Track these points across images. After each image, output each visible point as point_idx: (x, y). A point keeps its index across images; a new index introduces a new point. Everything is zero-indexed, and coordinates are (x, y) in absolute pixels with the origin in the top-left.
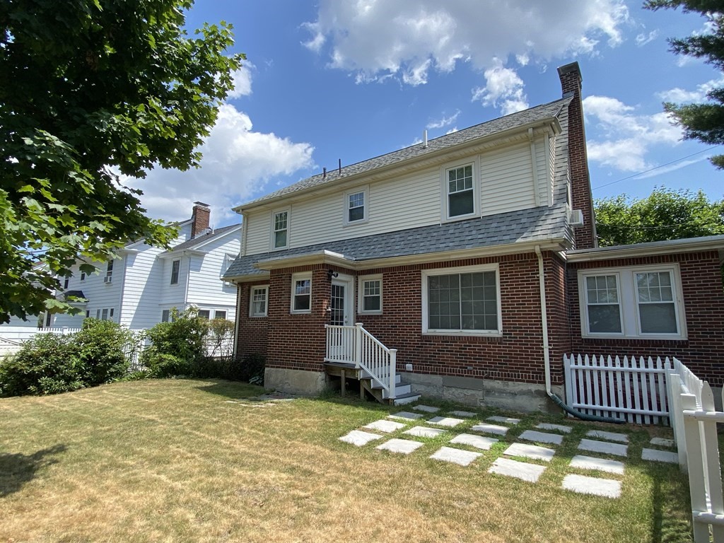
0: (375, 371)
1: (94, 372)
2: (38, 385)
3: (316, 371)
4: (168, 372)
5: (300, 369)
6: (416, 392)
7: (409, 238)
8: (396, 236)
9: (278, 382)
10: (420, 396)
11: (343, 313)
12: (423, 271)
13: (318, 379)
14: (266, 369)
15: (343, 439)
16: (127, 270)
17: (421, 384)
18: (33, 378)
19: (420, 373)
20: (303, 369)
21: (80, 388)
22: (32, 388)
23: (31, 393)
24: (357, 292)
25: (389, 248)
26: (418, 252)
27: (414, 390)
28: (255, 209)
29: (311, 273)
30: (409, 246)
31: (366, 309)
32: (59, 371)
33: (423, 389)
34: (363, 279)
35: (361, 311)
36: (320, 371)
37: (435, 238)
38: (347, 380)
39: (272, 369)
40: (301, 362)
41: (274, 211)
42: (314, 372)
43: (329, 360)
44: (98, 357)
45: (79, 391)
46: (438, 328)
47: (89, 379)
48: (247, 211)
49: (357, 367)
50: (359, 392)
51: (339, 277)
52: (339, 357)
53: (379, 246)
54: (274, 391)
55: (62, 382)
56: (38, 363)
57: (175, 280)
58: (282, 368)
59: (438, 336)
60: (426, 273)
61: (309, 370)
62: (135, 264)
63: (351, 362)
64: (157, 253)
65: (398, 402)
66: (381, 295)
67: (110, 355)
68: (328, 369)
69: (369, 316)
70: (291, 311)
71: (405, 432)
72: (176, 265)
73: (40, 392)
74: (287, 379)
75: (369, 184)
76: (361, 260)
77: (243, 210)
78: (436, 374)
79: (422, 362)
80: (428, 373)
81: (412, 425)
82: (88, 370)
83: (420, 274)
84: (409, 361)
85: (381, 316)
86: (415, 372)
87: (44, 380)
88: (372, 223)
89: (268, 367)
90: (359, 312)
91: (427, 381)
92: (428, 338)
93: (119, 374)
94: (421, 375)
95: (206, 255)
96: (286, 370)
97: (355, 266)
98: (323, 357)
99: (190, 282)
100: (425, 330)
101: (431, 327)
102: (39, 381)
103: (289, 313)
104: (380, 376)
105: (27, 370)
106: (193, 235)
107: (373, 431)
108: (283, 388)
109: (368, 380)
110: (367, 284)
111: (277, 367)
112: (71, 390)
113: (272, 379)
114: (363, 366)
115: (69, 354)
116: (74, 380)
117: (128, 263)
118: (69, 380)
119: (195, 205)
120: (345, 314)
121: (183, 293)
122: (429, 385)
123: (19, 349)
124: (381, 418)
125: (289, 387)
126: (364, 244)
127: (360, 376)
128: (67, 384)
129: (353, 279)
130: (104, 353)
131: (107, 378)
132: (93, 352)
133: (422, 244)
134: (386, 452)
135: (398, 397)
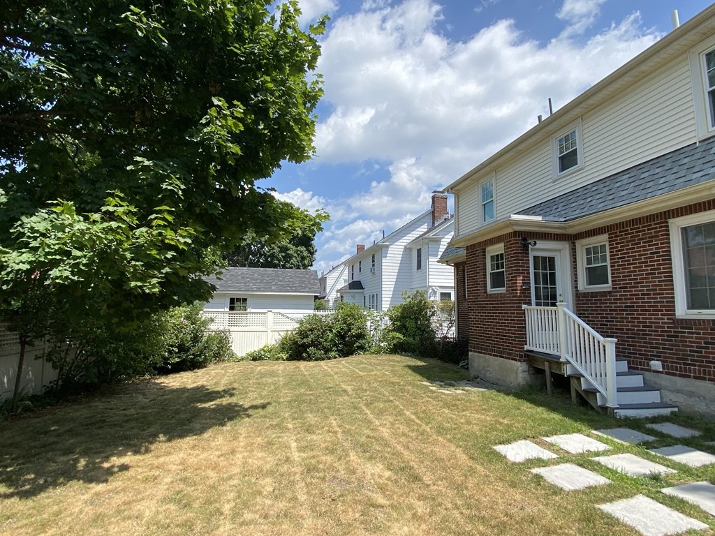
0: (586, 366)
1: (345, 345)
2: (308, 353)
3: (516, 360)
4: (398, 349)
5: (500, 357)
6: (669, 402)
7: (643, 176)
8: (625, 177)
9: (480, 368)
10: (676, 409)
11: (555, 292)
12: (671, 221)
13: (518, 371)
14: (470, 353)
15: (500, 448)
16: (383, 261)
17: (678, 391)
18: (304, 347)
19: (674, 375)
20: (503, 357)
21: (335, 358)
22: (304, 355)
23: (304, 359)
24: (575, 262)
25: (611, 197)
26: (654, 194)
27: (665, 400)
28: (461, 185)
29: (502, 245)
30: (642, 187)
31: (590, 283)
32: (320, 343)
33: (682, 400)
34: (582, 245)
35: (583, 286)
36: (520, 361)
37: (686, 167)
38: (553, 375)
39: (475, 354)
40: (500, 348)
41: (480, 182)
42: (513, 362)
43: (531, 348)
44: (346, 333)
45: (335, 360)
46: (707, 307)
47: (341, 350)
48: (456, 188)
49: (562, 360)
50: (570, 393)
51: (537, 246)
52: (541, 346)
53: (598, 196)
54: (478, 377)
55: (323, 352)
56: (307, 337)
57: (419, 267)
58: (484, 353)
59: (704, 321)
60: (676, 225)
61: (509, 358)
62: (388, 255)
63: (555, 353)
64: (405, 244)
65: (622, 413)
66: (608, 263)
67: (354, 332)
68: (531, 358)
69: (592, 293)
70: (488, 290)
71: (597, 459)
72: (419, 251)
73: (309, 358)
74: (488, 366)
75: (582, 117)
76: (570, 220)
77: (452, 189)
78: (704, 379)
79: (677, 359)
80: (689, 377)
81: (619, 450)
82: (340, 344)
83: (668, 226)
84: (657, 357)
85: (609, 292)
86: (667, 373)
87: (311, 350)
88: (590, 167)
89: (471, 351)
90: (581, 288)
91: (688, 389)
92: (687, 324)
93: (362, 348)
94: (677, 378)
95: (442, 240)
96: (487, 356)
97: (565, 228)
98: (523, 345)
99: (430, 266)
100: (682, 310)
101: (692, 305)
102: (308, 350)
103: (486, 292)
104: (594, 374)
105: (300, 342)
106: (433, 223)
107: (550, 447)
108: (485, 375)
109: (578, 377)
110: (588, 251)
111: (479, 352)
112: (329, 359)
113: (475, 365)
114: (570, 360)
115: (326, 330)
116: (332, 351)
117: (383, 255)
118: (327, 350)
119: (433, 194)
120: (559, 291)
121: (425, 278)
122: (691, 394)
123: (297, 326)
124: (579, 431)
125: (491, 375)
126: (579, 198)
127: (567, 371)
128: (325, 354)
129: (567, 246)
130: (350, 330)
131: (355, 350)
132: (341, 329)
133: (662, 180)
134: (538, 478)
135: (622, 407)
